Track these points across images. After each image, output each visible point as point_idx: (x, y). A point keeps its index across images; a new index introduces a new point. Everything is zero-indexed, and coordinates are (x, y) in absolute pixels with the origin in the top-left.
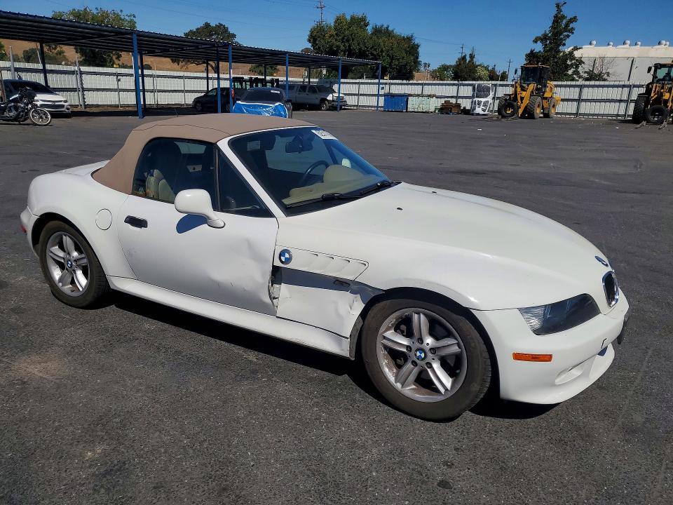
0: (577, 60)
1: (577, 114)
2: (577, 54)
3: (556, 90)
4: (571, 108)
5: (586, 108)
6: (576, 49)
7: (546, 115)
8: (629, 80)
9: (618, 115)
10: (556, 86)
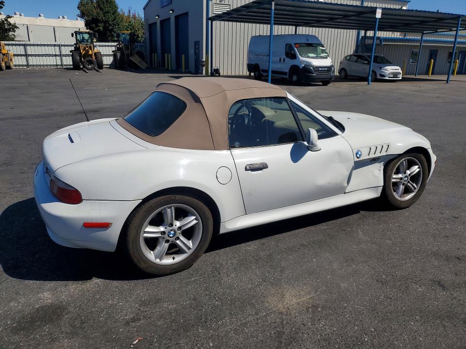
0: (12, 26)
1: (28, 65)
2: (11, 21)
3: (7, 48)
4: (22, 61)
5: (33, 61)
6: (9, 17)
7: (8, 67)
8: (56, 41)
9: (57, 65)
10: (6, 45)
